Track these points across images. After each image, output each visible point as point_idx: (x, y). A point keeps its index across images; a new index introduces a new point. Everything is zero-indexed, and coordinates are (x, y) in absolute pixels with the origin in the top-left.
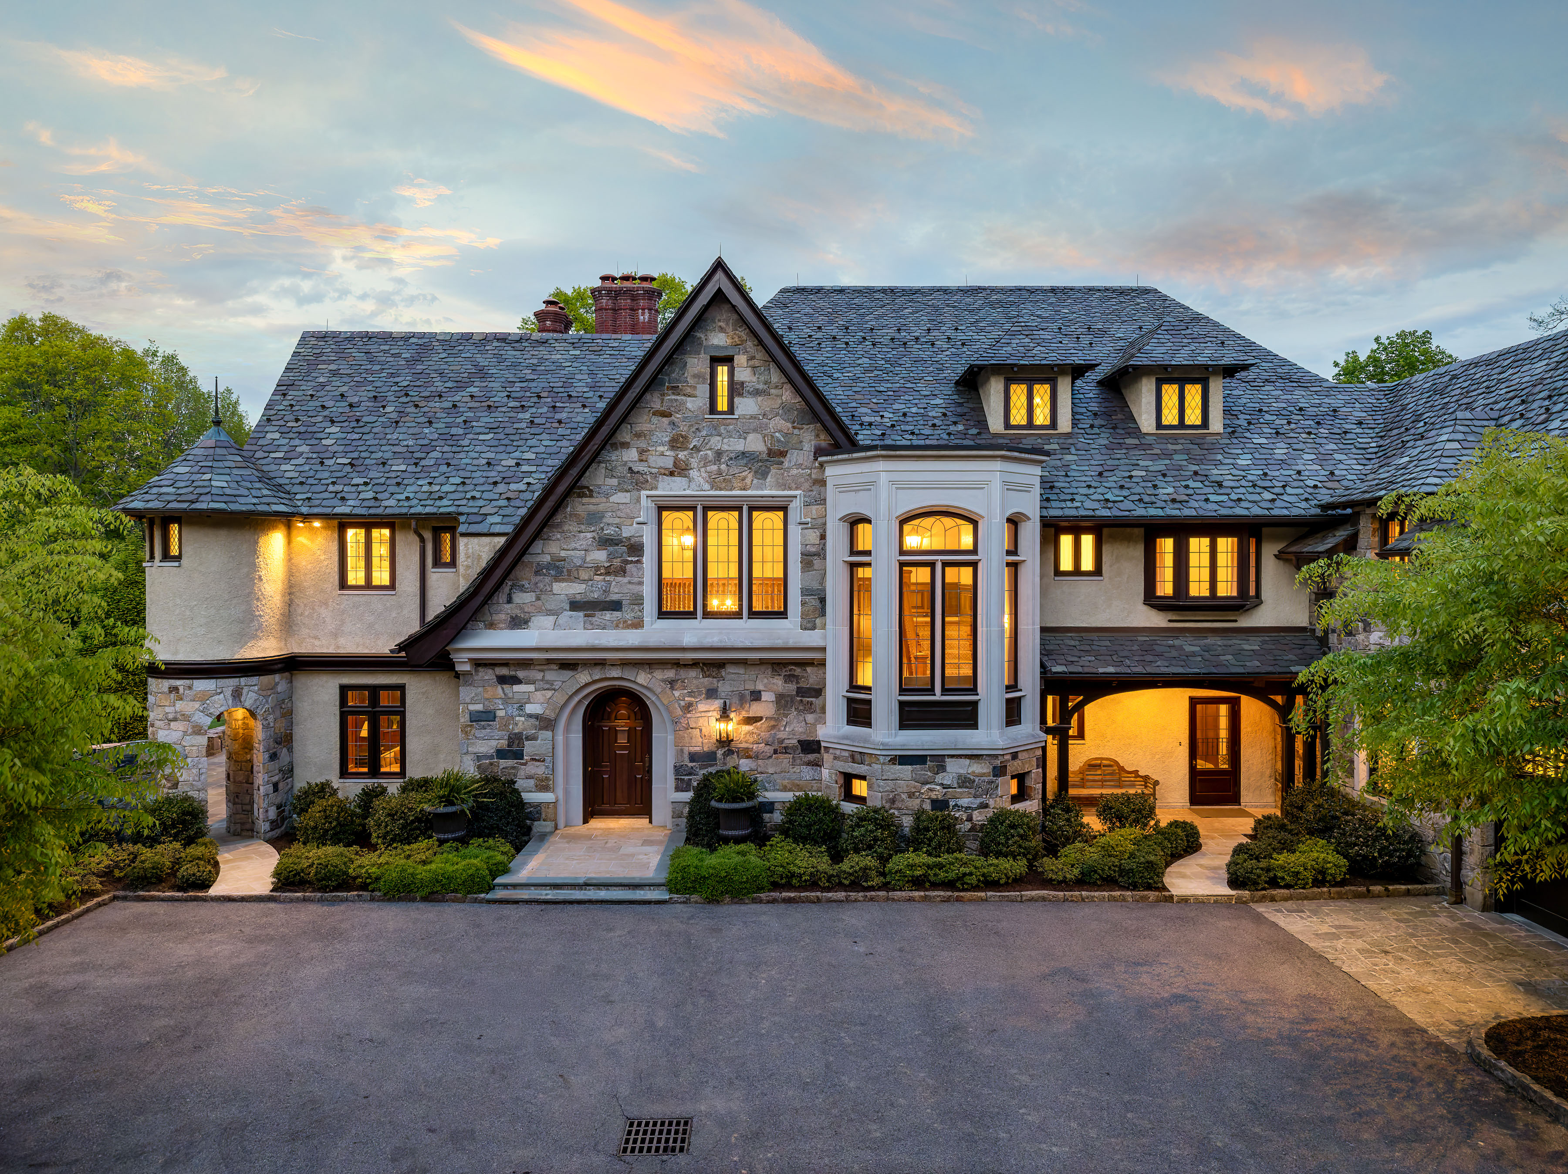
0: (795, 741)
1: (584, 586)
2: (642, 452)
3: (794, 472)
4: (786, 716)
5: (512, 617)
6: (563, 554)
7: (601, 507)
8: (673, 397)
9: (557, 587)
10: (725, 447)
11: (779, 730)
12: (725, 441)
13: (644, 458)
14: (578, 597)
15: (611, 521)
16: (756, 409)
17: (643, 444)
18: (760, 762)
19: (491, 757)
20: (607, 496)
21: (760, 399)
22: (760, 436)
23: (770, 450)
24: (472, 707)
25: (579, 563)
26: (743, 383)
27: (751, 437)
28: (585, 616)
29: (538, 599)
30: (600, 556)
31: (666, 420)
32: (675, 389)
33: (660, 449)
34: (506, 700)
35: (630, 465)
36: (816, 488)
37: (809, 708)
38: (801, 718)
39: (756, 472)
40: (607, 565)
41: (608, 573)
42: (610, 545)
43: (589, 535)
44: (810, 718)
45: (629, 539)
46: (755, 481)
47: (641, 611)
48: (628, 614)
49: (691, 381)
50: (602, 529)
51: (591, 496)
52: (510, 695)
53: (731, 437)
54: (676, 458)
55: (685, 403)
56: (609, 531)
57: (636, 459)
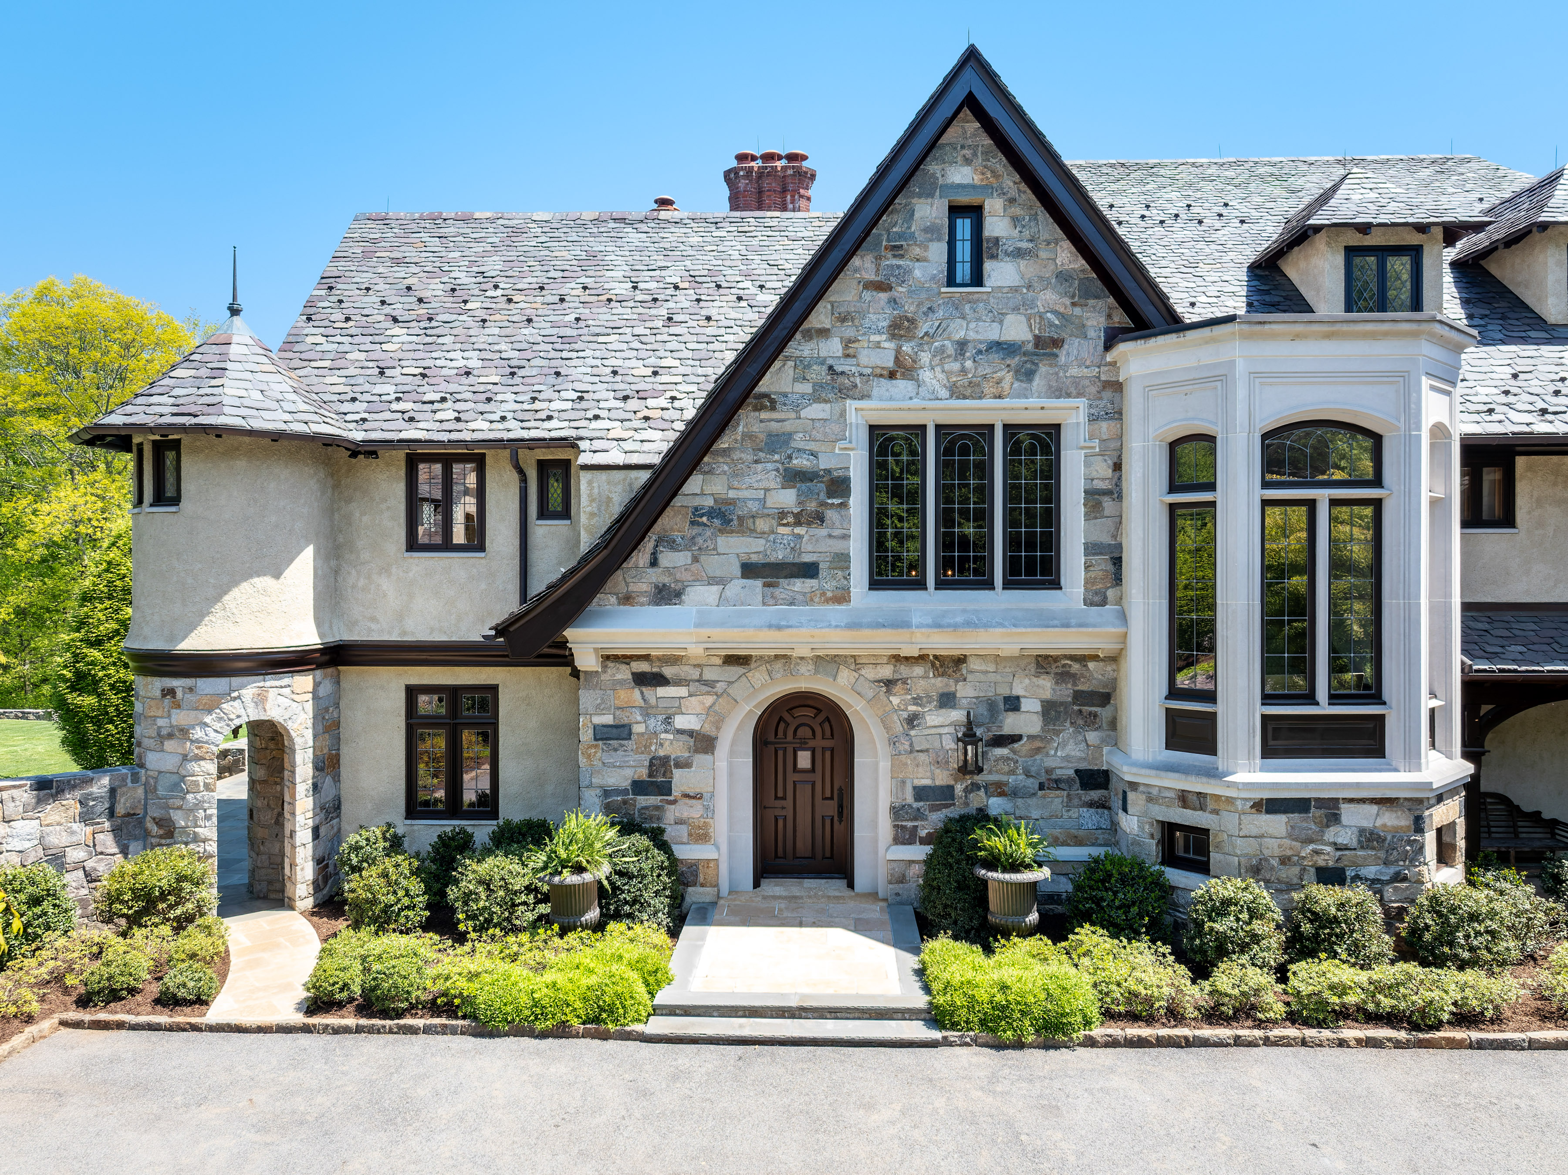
0: (1071, 772)
1: (762, 541)
2: (848, 343)
3: (1074, 371)
4: (1057, 733)
5: (657, 587)
6: (732, 494)
7: (788, 427)
8: (895, 262)
9: (724, 542)
10: (972, 335)
11: (1047, 755)
12: (972, 325)
13: (851, 351)
14: (754, 558)
15: (801, 445)
16: (1017, 277)
17: (849, 332)
18: (1020, 802)
19: (625, 792)
20: (797, 408)
21: (1023, 263)
22: (1023, 319)
23: (1037, 338)
24: (598, 720)
25: (754, 507)
26: (997, 240)
27: (1010, 319)
28: (766, 585)
29: (696, 559)
30: (787, 498)
31: (883, 296)
32: (897, 250)
33: (875, 338)
34: (647, 711)
35: (830, 362)
36: (1108, 394)
37: (1091, 721)
38: (1080, 738)
39: (1017, 372)
40: (796, 510)
41: (798, 523)
42: (802, 481)
43: (770, 466)
44: (1093, 737)
45: (828, 471)
46: (1016, 385)
47: (847, 578)
48: (827, 583)
49: (920, 237)
50: (790, 457)
51: (773, 408)
52: (653, 701)
53: (978, 319)
54: (898, 351)
55: (909, 271)
56: (801, 462)
57: (840, 354)
